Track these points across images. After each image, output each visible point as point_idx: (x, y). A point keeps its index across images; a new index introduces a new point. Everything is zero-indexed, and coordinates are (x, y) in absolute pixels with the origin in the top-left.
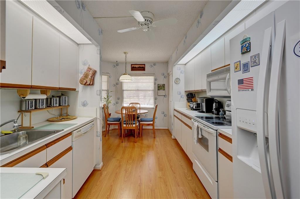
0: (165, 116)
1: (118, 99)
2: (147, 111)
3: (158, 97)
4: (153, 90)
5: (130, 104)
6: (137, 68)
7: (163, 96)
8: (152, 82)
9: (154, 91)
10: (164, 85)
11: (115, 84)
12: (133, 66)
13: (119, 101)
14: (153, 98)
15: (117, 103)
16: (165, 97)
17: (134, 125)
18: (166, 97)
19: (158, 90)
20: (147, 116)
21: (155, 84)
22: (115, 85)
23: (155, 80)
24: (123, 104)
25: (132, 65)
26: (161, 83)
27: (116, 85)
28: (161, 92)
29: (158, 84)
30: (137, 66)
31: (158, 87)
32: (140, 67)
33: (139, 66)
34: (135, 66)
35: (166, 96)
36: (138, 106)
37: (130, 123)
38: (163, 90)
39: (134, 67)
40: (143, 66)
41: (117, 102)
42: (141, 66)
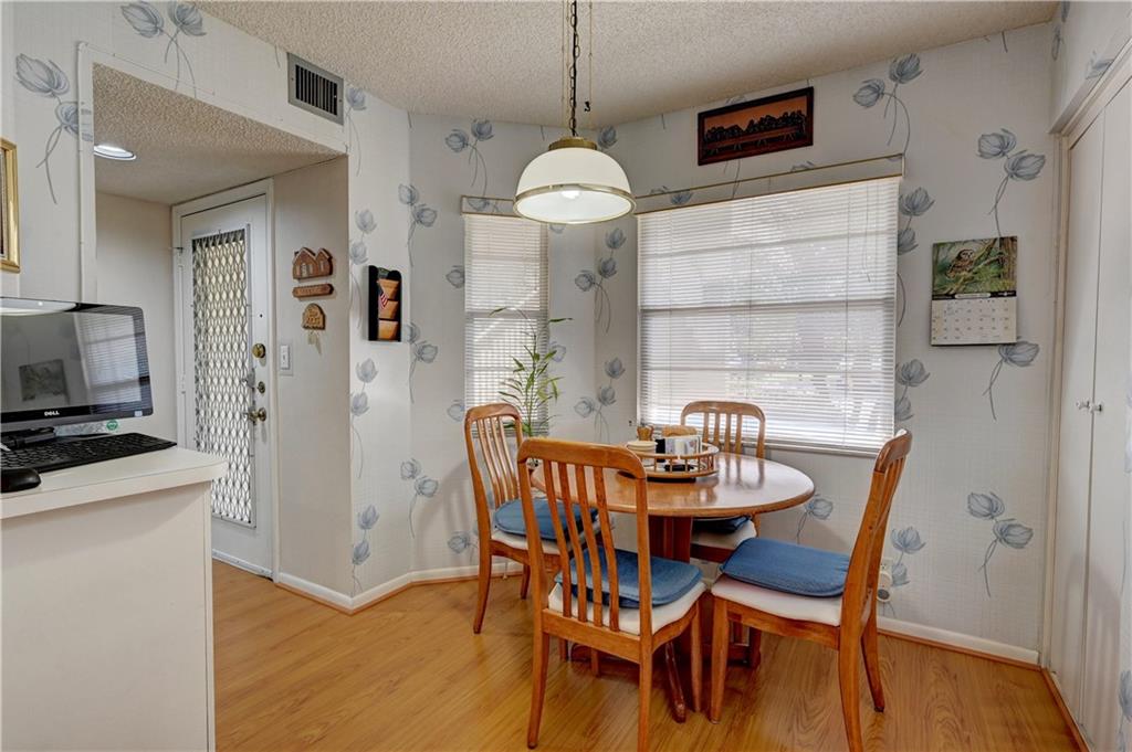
0: (1003, 535)
1: (613, 373)
2: (804, 484)
3: (933, 362)
4: (886, 302)
5: (691, 408)
6: (747, 133)
7: (995, 356)
8: (872, 227)
9: (897, 306)
10: (1008, 243)
11: (592, 269)
12: (710, 125)
13: (618, 386)
14: (886, 372)
15: (605, 398)
16: (1008, 359)
17: (630, 623)
18: (1026, 364)
19: (936, 296)
20: (825, 518)
21: (903, 245)
22: (592, 282)
23: (910, 207)
24: (644, 405)
25: (702, 117)
26: (973, 227)
27: (598, 278)
28: (975, 316)
29: (937, 247)
30: (742, 121)
31: (940, 269)
32: (768, 123)
33: (756, 115)
34: (726, 122)
35: (1021, 354)
36: (750, 427)
37: (597, 598)
38: (995, 295)
39: (719, 134)
40: (799, 105)
41: (605, 391)
42: (776, 112)
